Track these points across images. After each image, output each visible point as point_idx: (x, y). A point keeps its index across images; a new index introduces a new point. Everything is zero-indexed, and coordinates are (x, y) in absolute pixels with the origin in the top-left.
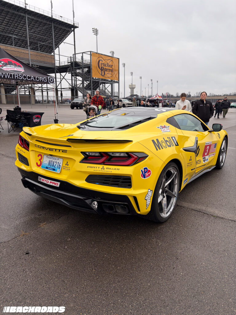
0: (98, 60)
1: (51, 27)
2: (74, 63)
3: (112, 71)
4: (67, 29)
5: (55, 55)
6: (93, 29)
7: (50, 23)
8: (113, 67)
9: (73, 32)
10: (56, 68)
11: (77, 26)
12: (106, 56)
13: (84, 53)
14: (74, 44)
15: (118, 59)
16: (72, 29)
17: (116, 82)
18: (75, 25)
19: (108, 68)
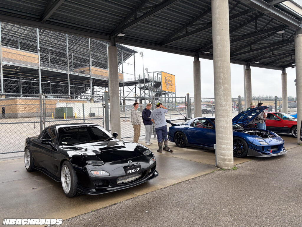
0: (165, 78)
1: (121, 53)
2: (145, 80)
3: (172, 85)
4: (130, 53)
5: (124, 73)
6: (140, 52)
7: (121, 50)
8: (172, 82)
9: (133, 56)
10: (124, 83)
11: (137, 51)
12: (168, 74)
13: (154, 72)
14: (134, 65)
15: (175, 76)
16: (133, 53)
17: (174, 93)
18: (135, 50)
19: (170, 83)
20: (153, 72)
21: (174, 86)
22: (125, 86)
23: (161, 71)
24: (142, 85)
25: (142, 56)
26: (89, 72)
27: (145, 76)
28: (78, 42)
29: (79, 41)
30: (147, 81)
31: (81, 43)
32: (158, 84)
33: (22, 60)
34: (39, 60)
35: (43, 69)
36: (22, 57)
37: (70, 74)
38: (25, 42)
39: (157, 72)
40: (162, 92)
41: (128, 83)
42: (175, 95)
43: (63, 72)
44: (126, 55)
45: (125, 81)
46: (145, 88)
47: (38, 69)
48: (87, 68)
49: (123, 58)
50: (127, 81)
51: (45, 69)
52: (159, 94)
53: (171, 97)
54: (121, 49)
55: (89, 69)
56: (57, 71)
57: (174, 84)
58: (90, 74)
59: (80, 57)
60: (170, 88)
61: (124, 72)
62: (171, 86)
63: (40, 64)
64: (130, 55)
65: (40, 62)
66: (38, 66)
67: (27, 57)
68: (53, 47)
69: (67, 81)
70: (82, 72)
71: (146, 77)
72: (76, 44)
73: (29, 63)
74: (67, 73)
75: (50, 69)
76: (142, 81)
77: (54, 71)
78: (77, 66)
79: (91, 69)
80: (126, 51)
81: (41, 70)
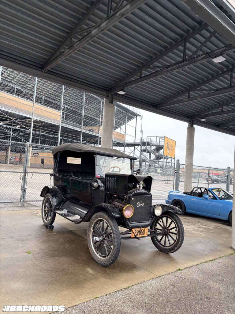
0: (167, 143)
1: (125, 115)
2: (147, 143)
4: (133, 116)
5: (126, 135)
7: (126, 113)
9: (135, 119)
10: (125, 144)
11: (140, 114)
12: (170, 140)
14: (135, 127)
15: (175, 141)
16: (136, 116)
17: (173, 158)
18: (138, 114)
19: (171, 148)
20: (157, 137)
21: (174, 151)
22: (126, 146)
23: (165, 136)
24: (144, 147)
25: (142, 119)
26: (98, 131)
27: (148, 139)
28: (90, 103)
29: (92, 101)
30: (149, 144)
31: (93, 104)
32: (159, 148)
33: (48, 116)
34: (61, 118)
35: (63, 126)
36: (49, 113)
37: (83, 132)
38: (48, 99)
39: (160, 137)
40: (164, 157)
41: (129, 144)
42: (174, 160)
43: (78, 130)
44: (129, 118)
45: (126, 142)
46: (146, 151)
47: (59, 125)
48: (96, 127)
49: (128, 119)
50: (129, 142)
51: (64, 125)
52: (159, 157)
53: (171, 162)
54: (126, 111)
55: (98, 128)
56: (74, 128)
57: (174, 149)
58: (99, 133)
59: (89, 116)
60: (170, 153)
61: (126, 133)
62: (171, 151)
63: (61, 121)
64: (133, 117)
65: (61, 119)
66: (59, 122)
67: (52, 114)
68: (68, 106)
69: (80, 138)
70: (92, 131)
71: (149, 141)
72: (89, 104)
73: (53, 119)
74: (81, 131)
75: (68, 126)
76: (144, 144)
77: (71, 128)
78: (86, 124)
79: (100, 128)
80: (130, 113)
81: (61, 126)
